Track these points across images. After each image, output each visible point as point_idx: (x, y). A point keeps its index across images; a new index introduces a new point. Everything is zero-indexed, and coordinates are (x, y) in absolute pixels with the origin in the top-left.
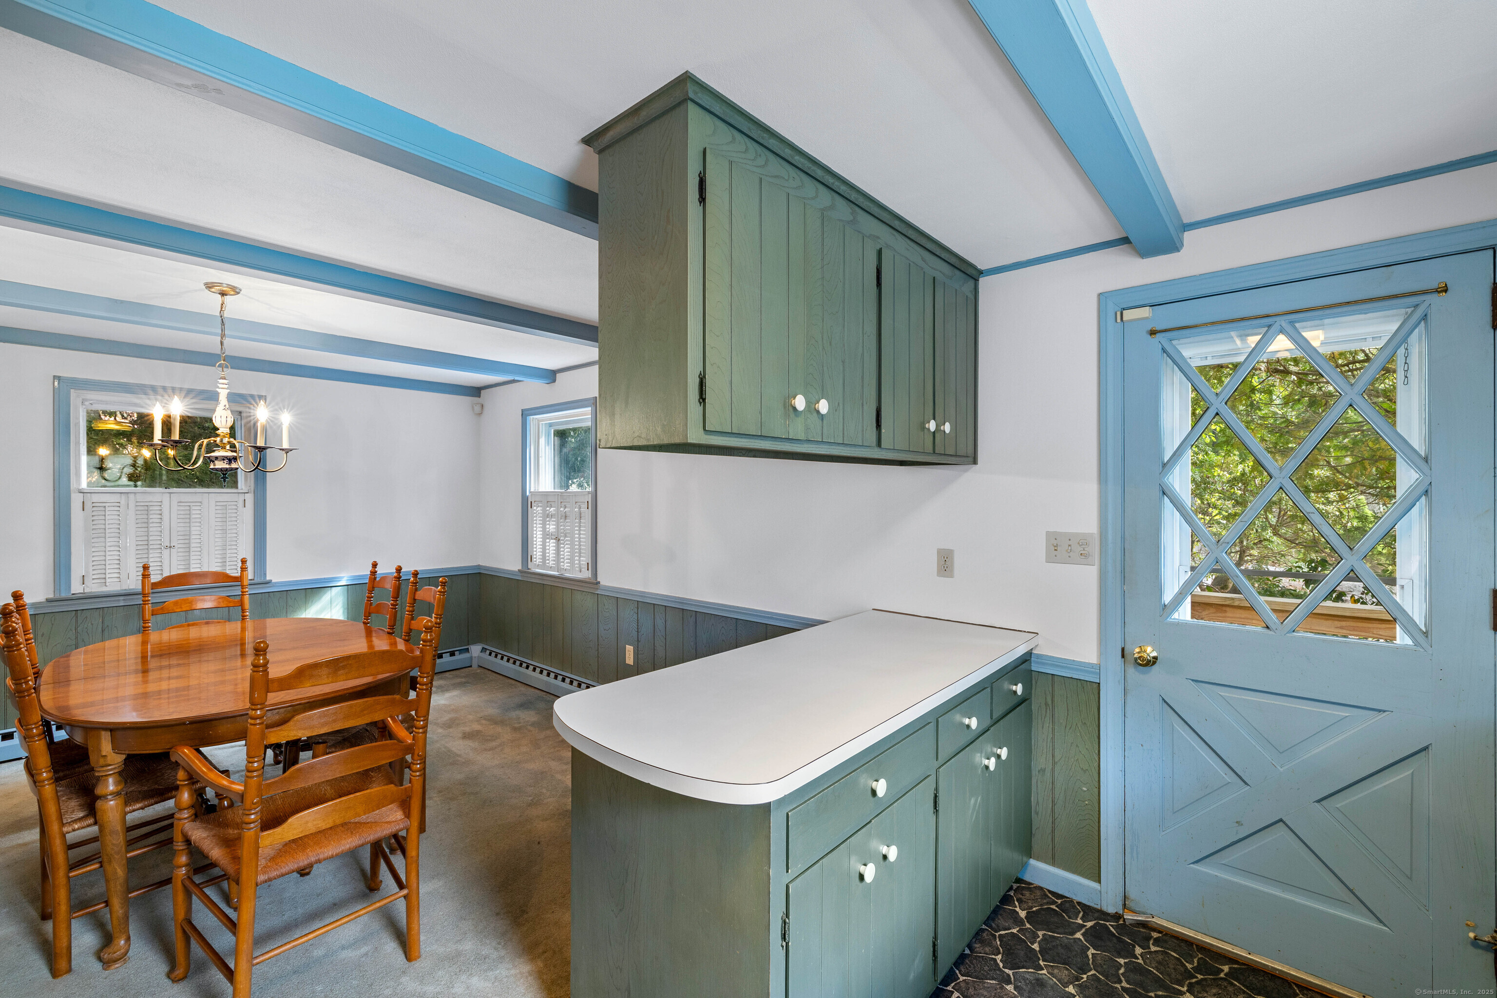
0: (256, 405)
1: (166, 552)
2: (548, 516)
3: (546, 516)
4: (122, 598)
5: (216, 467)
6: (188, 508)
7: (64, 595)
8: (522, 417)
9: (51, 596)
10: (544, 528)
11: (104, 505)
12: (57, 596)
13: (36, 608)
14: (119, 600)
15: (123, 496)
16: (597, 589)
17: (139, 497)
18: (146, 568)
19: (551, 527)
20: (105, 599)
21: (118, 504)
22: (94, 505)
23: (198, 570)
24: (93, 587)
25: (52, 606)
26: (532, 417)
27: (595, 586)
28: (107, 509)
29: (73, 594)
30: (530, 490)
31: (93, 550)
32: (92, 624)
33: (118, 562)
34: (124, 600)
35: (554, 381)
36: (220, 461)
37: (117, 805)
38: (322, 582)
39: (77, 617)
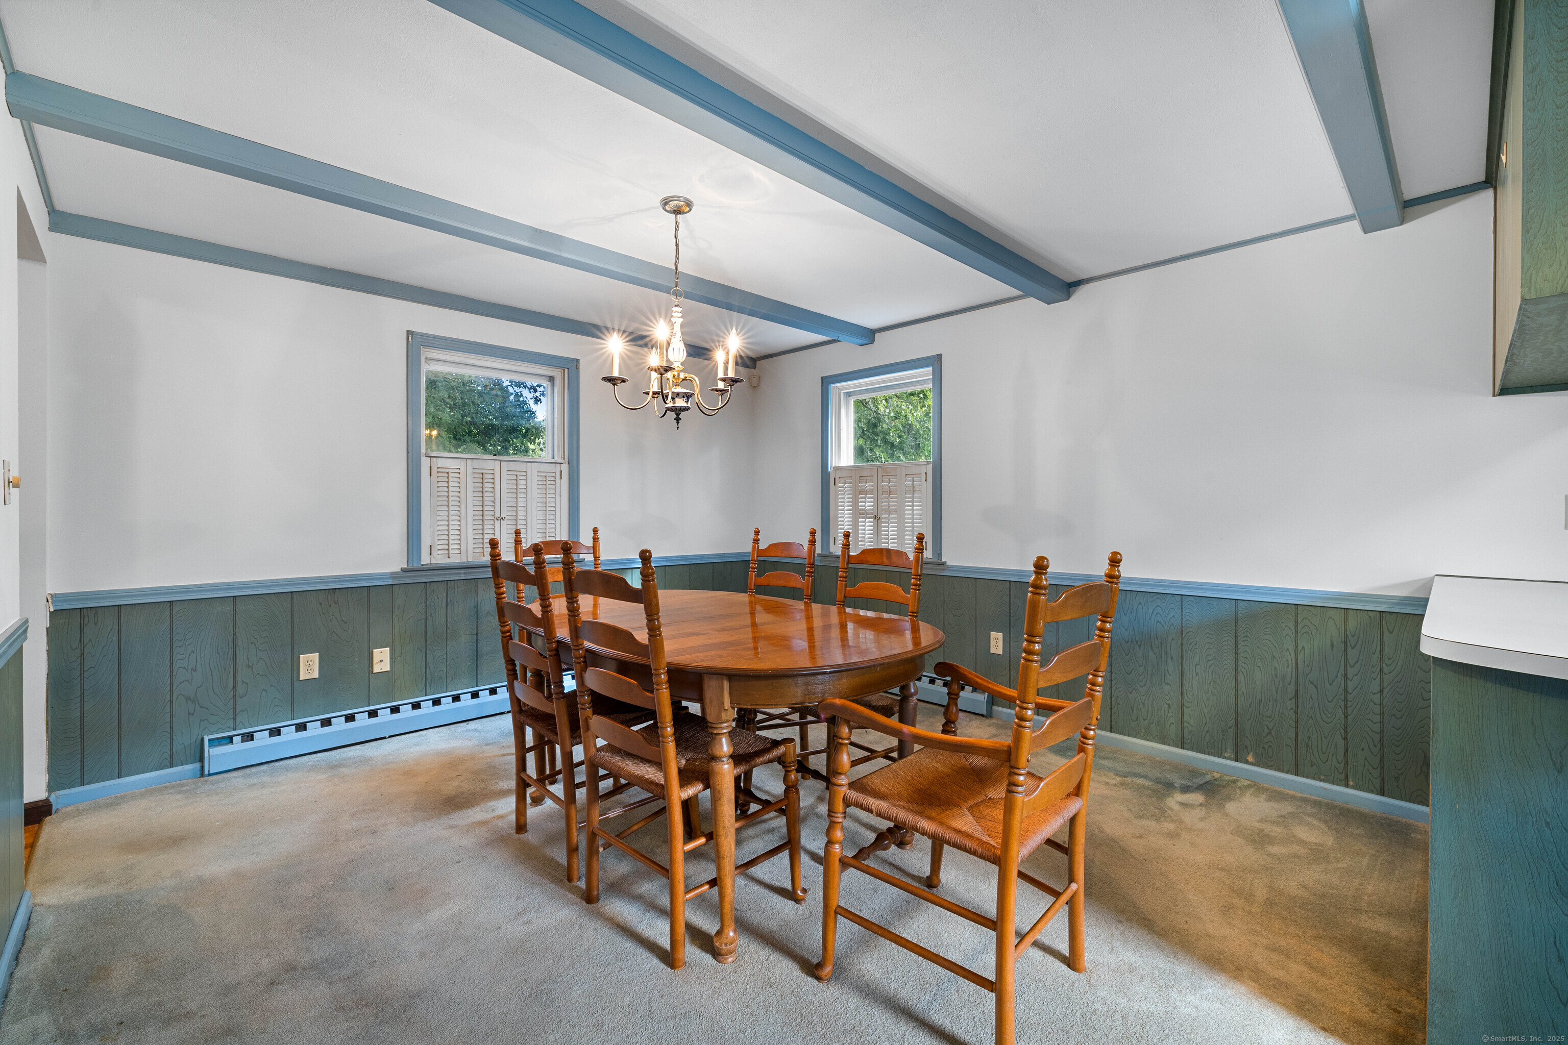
0: (728, 334)
1: (497, 523)
2: (861, 492)
3: (858, 493)
4: (463, 571)
5: (676, 405)
6: (515, 477)
7: (416, 565)
8: (822, 385)
9: (405, 566)
10: (855, 504)
11: (447, 470)
12: (411, 567)
13: (394, 578)
14: (460, 574)
15: (463, 462)
16: (944, 570)
17: (476, 464)
18: (518, 533)
19: (868, 504)
20: (452, 572)
21: (458, 471)
22: (439, 470)
23: (553, 539)
24: (440, 559)
25: (408, 577)
26: (833, 385)
27: (941, 567)
28: (451, 475)
29: (422, 565)
30: (832, 463)
31: (438, 518)
32: (438, 598)
33: (458, 533)
34: (464, 573)
35: (873, 341)
36: (680, 398)
37: (729, 768)
38: (625, 563)
39: (426, 589)
